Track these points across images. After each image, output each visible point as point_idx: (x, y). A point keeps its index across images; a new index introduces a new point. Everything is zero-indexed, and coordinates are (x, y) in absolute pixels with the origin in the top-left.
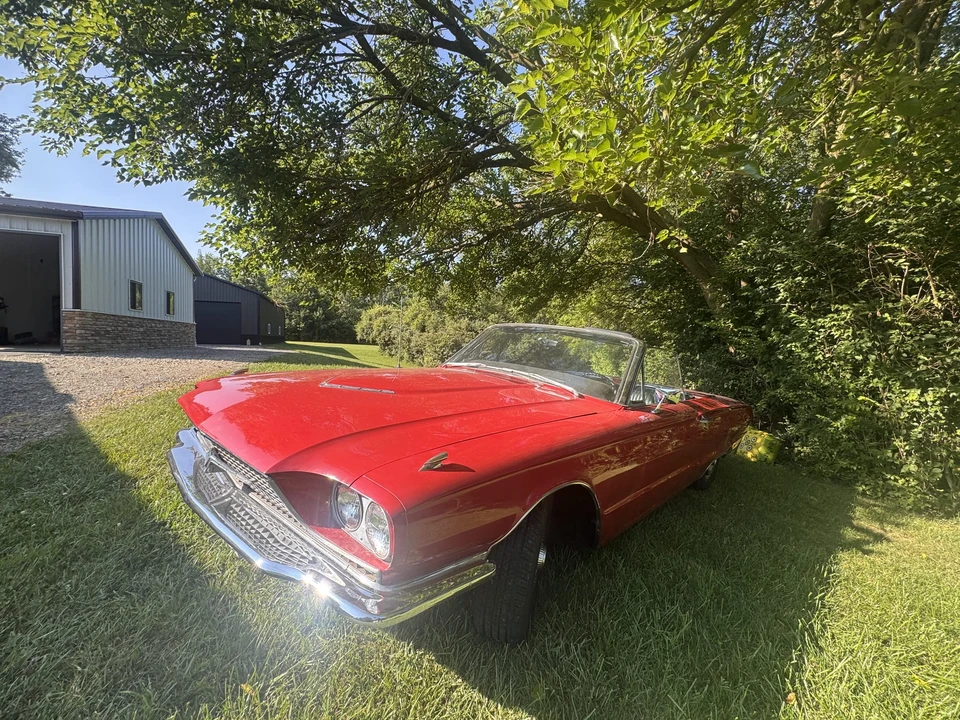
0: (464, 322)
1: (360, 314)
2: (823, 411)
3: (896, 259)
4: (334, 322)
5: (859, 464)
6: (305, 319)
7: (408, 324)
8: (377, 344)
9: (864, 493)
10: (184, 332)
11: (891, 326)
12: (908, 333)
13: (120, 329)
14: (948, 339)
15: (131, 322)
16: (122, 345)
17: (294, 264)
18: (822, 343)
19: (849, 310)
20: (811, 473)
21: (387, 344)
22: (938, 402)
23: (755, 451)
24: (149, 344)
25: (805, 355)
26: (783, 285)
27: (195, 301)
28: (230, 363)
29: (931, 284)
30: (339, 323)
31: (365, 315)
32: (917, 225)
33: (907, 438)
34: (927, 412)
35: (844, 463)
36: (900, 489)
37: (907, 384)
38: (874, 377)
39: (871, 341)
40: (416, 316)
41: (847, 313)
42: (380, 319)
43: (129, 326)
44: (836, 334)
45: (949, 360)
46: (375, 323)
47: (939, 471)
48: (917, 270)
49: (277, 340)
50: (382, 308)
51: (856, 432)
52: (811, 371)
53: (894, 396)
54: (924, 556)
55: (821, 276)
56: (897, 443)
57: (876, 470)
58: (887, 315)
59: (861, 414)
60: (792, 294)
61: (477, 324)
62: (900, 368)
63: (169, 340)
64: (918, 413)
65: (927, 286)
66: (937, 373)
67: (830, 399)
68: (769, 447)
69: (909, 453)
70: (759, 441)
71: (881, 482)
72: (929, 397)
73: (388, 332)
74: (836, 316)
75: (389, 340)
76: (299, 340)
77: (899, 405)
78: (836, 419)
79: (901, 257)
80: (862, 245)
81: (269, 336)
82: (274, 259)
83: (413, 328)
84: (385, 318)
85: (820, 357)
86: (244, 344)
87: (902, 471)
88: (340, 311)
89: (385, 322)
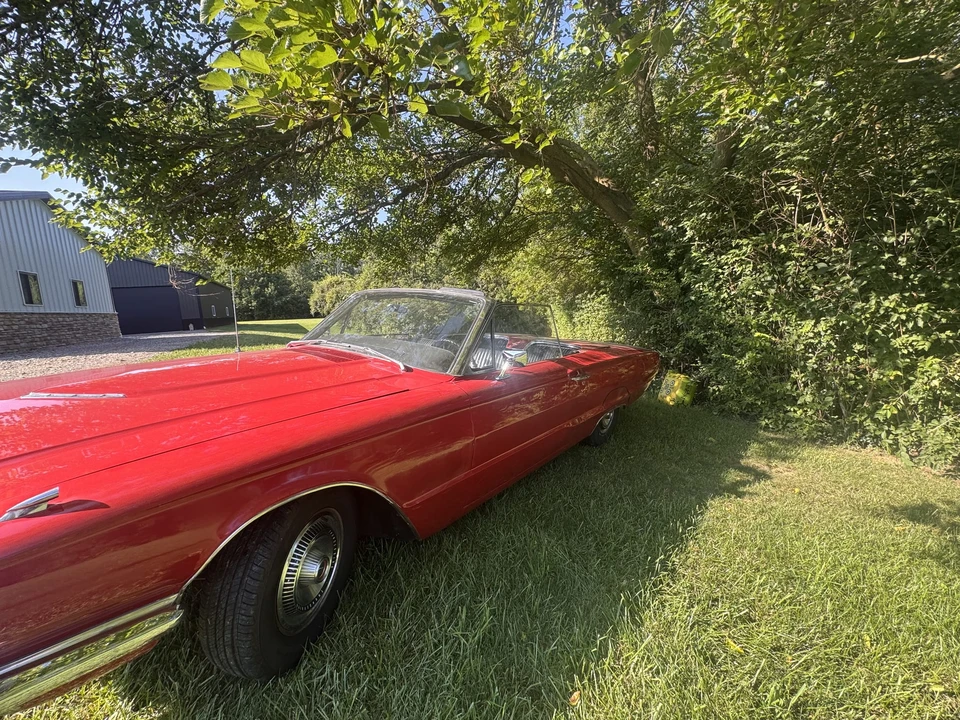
1: (312, 286)
2: (729, 351)
3: (788, 186)
4: (289, 297)
5: (764, 398)
6: (256, 297)
9: (766, 428)
10: (103, 323)
11: (788, 257)
12: (803, 264)
13: (15, 327)
14: (838, 267)
15: (29, 319)
16: (22, 345)
18: (728, 281)
19: (748, 244)
20: (722, 412)
22: (829, 332)
23: (674, 395)
24: (59, 341)
25: (712, 294)
26: (689, 223)
27: (112, 289)
29: (822, 210)
30: (294, 298)
31: (317, 286)
32: (803, 148)
33: (804, 369)
34: (820, 342)
35: (749, 399)
36: (798, 420)
37: (803, 316)
38: (773, 311)
39: (770, 274)
41: (747, 247)
42: (333, 290)
43: (28, 323)
44: (738, 270)
45: (839, 288)
46: (328, 295)
47: (831, 399)
48: (809, 196)
49: (226, 322)
50: (334, 278)
51: (760, 368)
52: (719, 310)
53: (791, 329)
54: (797, 490)
55: (724, 210)
56: (795, 375)
57: (778, 403)
58: (782, 246)
59: (763, 349)
60: (698, 231)
62: (797, 301)
63: (85, 334)
64: (813, 343)
65: (818, 212)
66: (830, 302)
67: (735, 337)
68: (686, 390)
69: (806, 385)
70: (676, 384)
71: (781, 415)
72: (822, 327)
74: (737, 251)
76: (253, 319)
77: (796, 338)
78: (741, 356)
79: (793, 184)
80: (758, 174)
81: (215, 319)
84: (338, 289)
85: (726, 295)
86: (186, 329)
87: (799, 402)
88: (293, 285)
89: (338, 293)
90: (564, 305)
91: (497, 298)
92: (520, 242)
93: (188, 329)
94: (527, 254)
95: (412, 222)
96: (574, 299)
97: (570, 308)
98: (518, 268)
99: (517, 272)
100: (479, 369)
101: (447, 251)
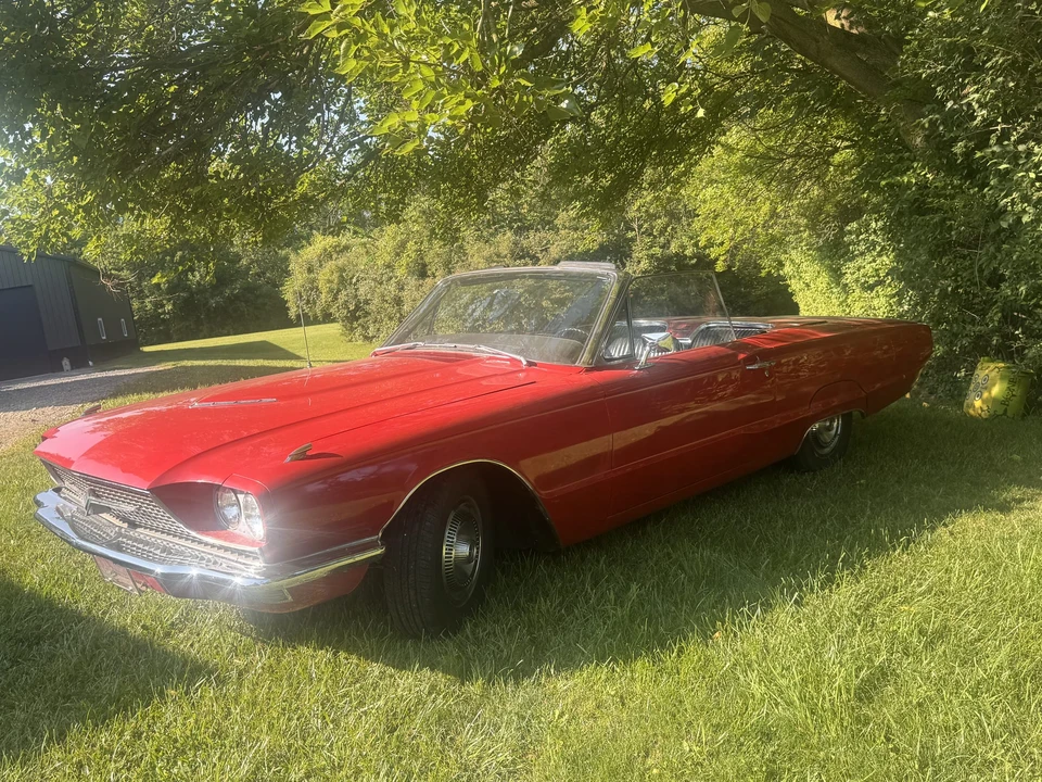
0: (505, 240)
1: (286, 259)
4: (237, 288)
6: (172, 293)
7: (389, 266)
8: (334, 321)
17: (127, 209)
21: (356, 316)
28: (48, 410)
30: (247, 289)
31: (298, 261)
40: (403, 245)
42: (331, 265)
46: (322, 277)
49: (121, 348)
50: (330, 240)
61: (532, 240)
73: (351, 290)
75: (358, 308)
81: (106, 344)
82: (87, 209)
83: (400, 272)
84: (340, 262)
86: (56, 369)
88: (244, 262)
89: (342, 270)
90: (819, 249)
91: (674, 248)
92: (703, 135)
93: (61, 369)
94: (729, 149)
95: (494, 131)
96: (842, 233)
97: (834, 253)
98: (711, 182)
99: (710, 191)
100: (616, 359)
101: (561, 172)
